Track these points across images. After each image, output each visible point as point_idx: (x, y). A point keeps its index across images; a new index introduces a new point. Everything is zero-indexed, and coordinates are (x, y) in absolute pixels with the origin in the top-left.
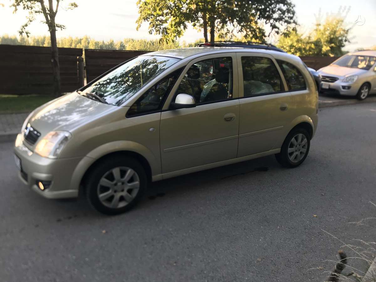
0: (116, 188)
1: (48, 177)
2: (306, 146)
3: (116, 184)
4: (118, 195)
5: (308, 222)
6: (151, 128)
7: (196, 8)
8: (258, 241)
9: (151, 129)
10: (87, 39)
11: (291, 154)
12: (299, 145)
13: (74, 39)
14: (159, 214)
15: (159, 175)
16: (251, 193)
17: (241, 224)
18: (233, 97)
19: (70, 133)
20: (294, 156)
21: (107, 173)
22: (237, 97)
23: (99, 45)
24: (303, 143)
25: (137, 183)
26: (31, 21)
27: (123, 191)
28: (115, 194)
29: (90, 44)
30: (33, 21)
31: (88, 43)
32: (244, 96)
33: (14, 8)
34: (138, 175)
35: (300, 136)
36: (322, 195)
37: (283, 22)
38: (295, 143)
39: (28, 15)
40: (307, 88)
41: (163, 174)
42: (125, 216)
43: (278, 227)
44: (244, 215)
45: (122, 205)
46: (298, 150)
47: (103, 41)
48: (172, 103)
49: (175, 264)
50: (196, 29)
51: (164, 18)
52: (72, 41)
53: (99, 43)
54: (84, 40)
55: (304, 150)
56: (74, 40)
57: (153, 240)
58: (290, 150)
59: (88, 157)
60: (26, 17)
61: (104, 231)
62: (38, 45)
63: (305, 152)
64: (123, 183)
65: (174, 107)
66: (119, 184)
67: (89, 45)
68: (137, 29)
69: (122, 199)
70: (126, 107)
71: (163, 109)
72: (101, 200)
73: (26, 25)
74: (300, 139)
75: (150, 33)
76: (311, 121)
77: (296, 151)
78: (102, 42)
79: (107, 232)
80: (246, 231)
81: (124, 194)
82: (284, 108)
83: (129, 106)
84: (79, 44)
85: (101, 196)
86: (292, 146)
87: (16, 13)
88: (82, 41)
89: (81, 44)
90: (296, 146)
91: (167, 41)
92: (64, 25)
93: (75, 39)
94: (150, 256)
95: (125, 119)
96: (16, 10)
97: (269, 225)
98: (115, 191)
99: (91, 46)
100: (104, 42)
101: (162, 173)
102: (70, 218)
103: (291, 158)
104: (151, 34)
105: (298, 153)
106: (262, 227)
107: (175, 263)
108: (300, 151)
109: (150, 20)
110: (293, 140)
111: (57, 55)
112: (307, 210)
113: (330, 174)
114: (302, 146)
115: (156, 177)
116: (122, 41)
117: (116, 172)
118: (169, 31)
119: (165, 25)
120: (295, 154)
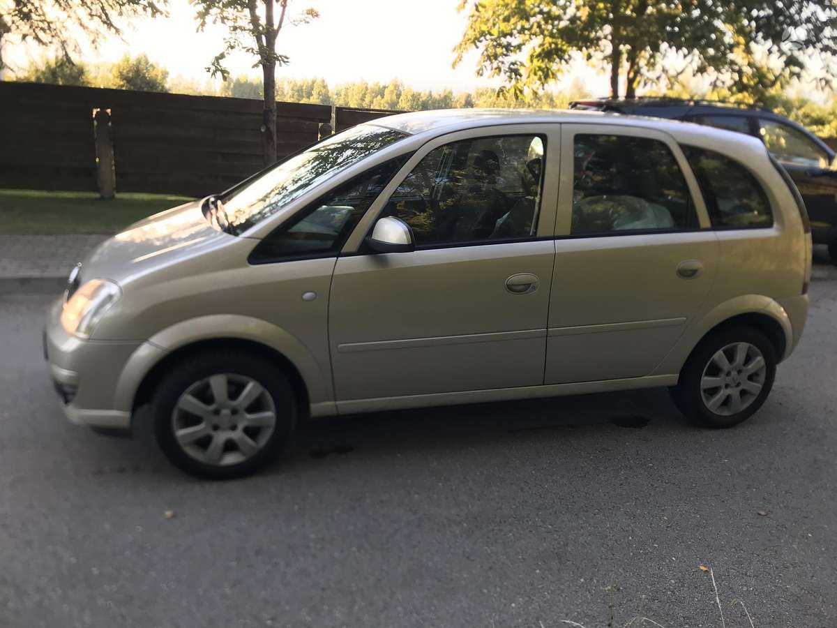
0: (216, 420)
1: (70, 377)
2: (762, 378)
3: (217, 412)
4: (221, 437)
5: (673, 581)
6: (308, 292)
7: (590, 16)
8: (505, 605)
9: (308, 295)
10: (396, 86)
11: (713, 391)
12: (739, 372)
13: (371, 85)
14: (310, 494)
15: (328, 403)
16: (563, 477)
17: (489, 555)
18: (539, 234)
19: (120, 287)
20: (718, 400)
21: (196, 385)
22: (551, 234)
23: (421, 100)
24: (750, 367)
25: (269, 414)
26: (232, 47)
27: (234, 428)
28: (214, 434)
29: (401, 98)
30: (237, 47)
31: (399, 96)
32: (571, 234)
33: (199, 21)
34: (272, 395)
35: (742, 348)
36: (759, 514)
37: (818, 51)
38: (725, 364)
39: (228, 36)
40: (775, 225)
41: (338, 402)
42: (234, 487)
43: (582, 580)
44: (510, 531)
45: (231, 459)
46: (733, 385)
47: (431, 92)
48: (367, 238)
49: (269, 622)
50: (594, 66)
51: (515, 41)
52: (367, 89)
53: (419, 95)
54: (391, 88)
55: (756, 387)
56: (371, 89)
57: (258, 553)
58: (707, 381)
59: (153, 344)
60: (224, 39)
61: (168, 513)
62: (256, 98)
63: (757, 392)
64: (235, 412)
65: (373, 248)
66: (225, 412)
67: (400, 100)
68: (454, 65)
69: (230, 446)
70: (253, 240)
71: (344, 250)
72: (181, 442)
73: (222, 56)
74: (740, 357)
75: (478, 73)
76: (785, 314)
77: (727, 386)
78: (427, 93)
79: (174, 516)
80: (490, 574)
81: (237, 435)
82: (692, 270)
83: (258, 239)
84: (379, 97)
85: (181, 433)
86: (715, 370)
87: (202, 30)
88: (386, 90)
89: (383, 98)
90: (728, 374)
91: (518, 92)
92: (288, 56)
93: (373, 87)
94: (228, 591)
95: (246, 266)
96: (203, 24)
97: (559, 570)
98: (216, 428)
99: (403, 101)
100: (432, 94)
101: (335, 400)
102: (122, 471)
103: (712, 404)
104: (481, 75)
105: (734, 392)
106: (538, 571)
107: (273, 619)
108: (740, 388)
109: (482, 46)
110: (719, 355)
111: (275, 118)
112: (688, 547)
113: (816, 461)
114: (748, 374)
115: (320, 407)
116: (470, 93)
117: (218, 384)
118: (522, 71)
119: (513, 57)
120: (723, 393)
